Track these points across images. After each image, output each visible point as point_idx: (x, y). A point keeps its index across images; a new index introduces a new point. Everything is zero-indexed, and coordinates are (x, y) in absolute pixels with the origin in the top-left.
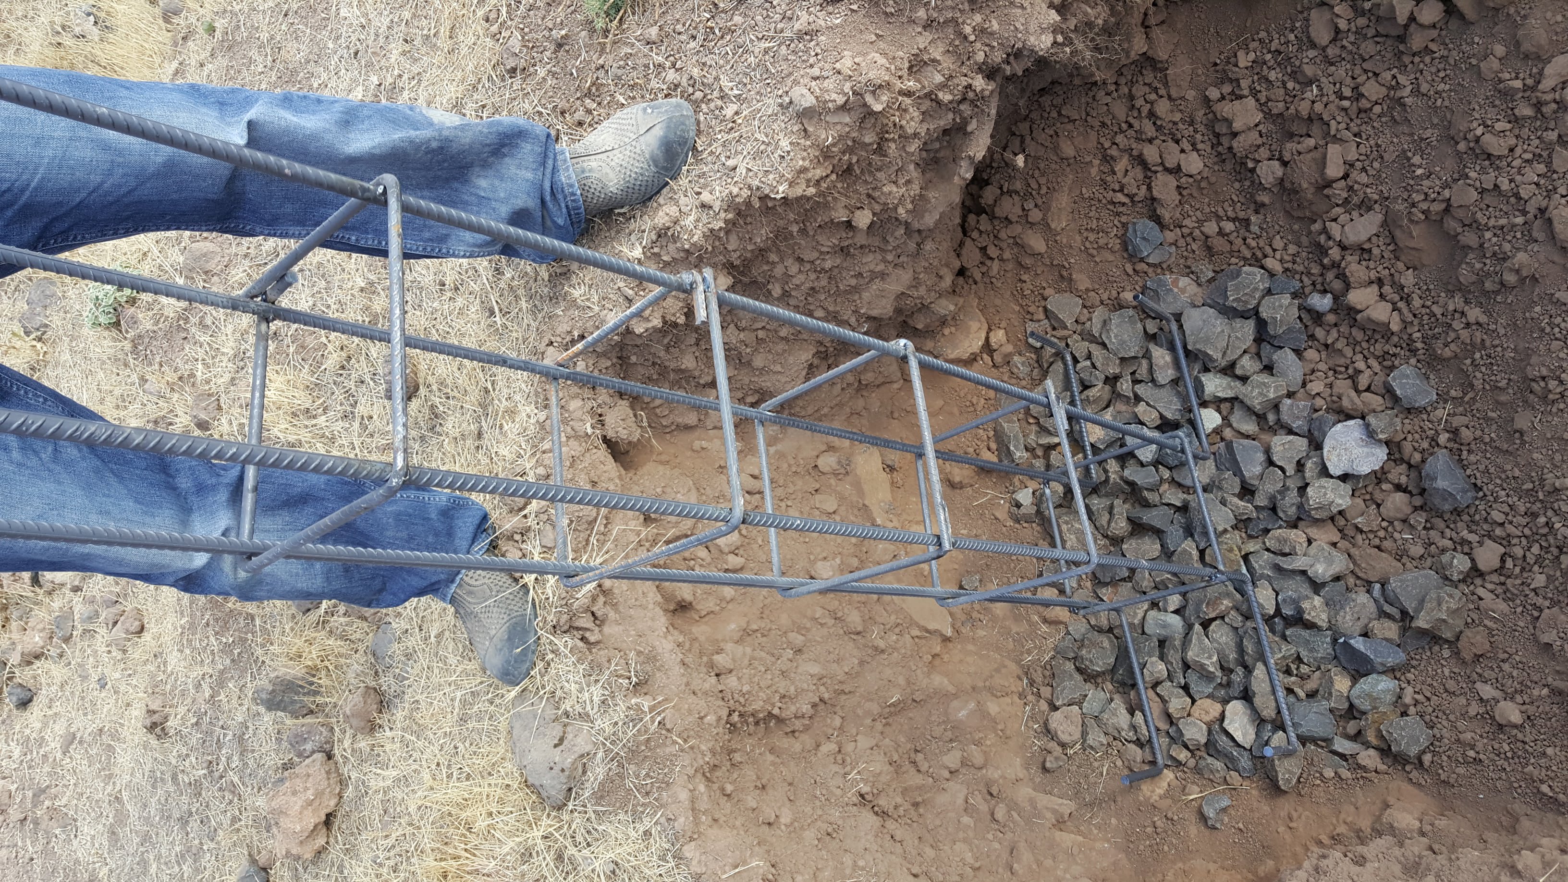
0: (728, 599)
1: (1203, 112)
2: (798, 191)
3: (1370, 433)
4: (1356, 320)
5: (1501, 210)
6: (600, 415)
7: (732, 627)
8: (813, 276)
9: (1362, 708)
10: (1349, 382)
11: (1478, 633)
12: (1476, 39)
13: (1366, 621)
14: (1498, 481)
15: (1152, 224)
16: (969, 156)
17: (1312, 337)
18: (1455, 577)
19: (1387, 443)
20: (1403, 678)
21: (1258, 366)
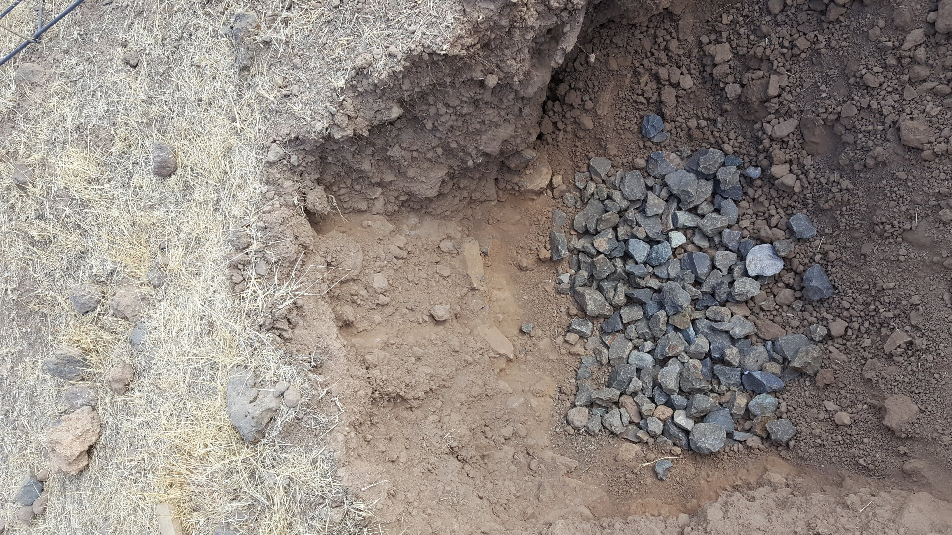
0: (377, 323)
1: (696, 50)
2: (456, 51)
3: (775, 252)
4: (773, 185)
5: (870, 121)
6: (304, 194)
7: (378, 340)
8: (454, 118)
9: (756, 413)
10: (765, 221)
11: (828, 371)
12: (868, 16)
13: (762, 363)
14: (848, 284)
15: (659, 117)
16: (563, 48)
17: (745, 194)
18: (817, 339)
19: (784, 259)
20: (780, 397)
21: (711, 208)
